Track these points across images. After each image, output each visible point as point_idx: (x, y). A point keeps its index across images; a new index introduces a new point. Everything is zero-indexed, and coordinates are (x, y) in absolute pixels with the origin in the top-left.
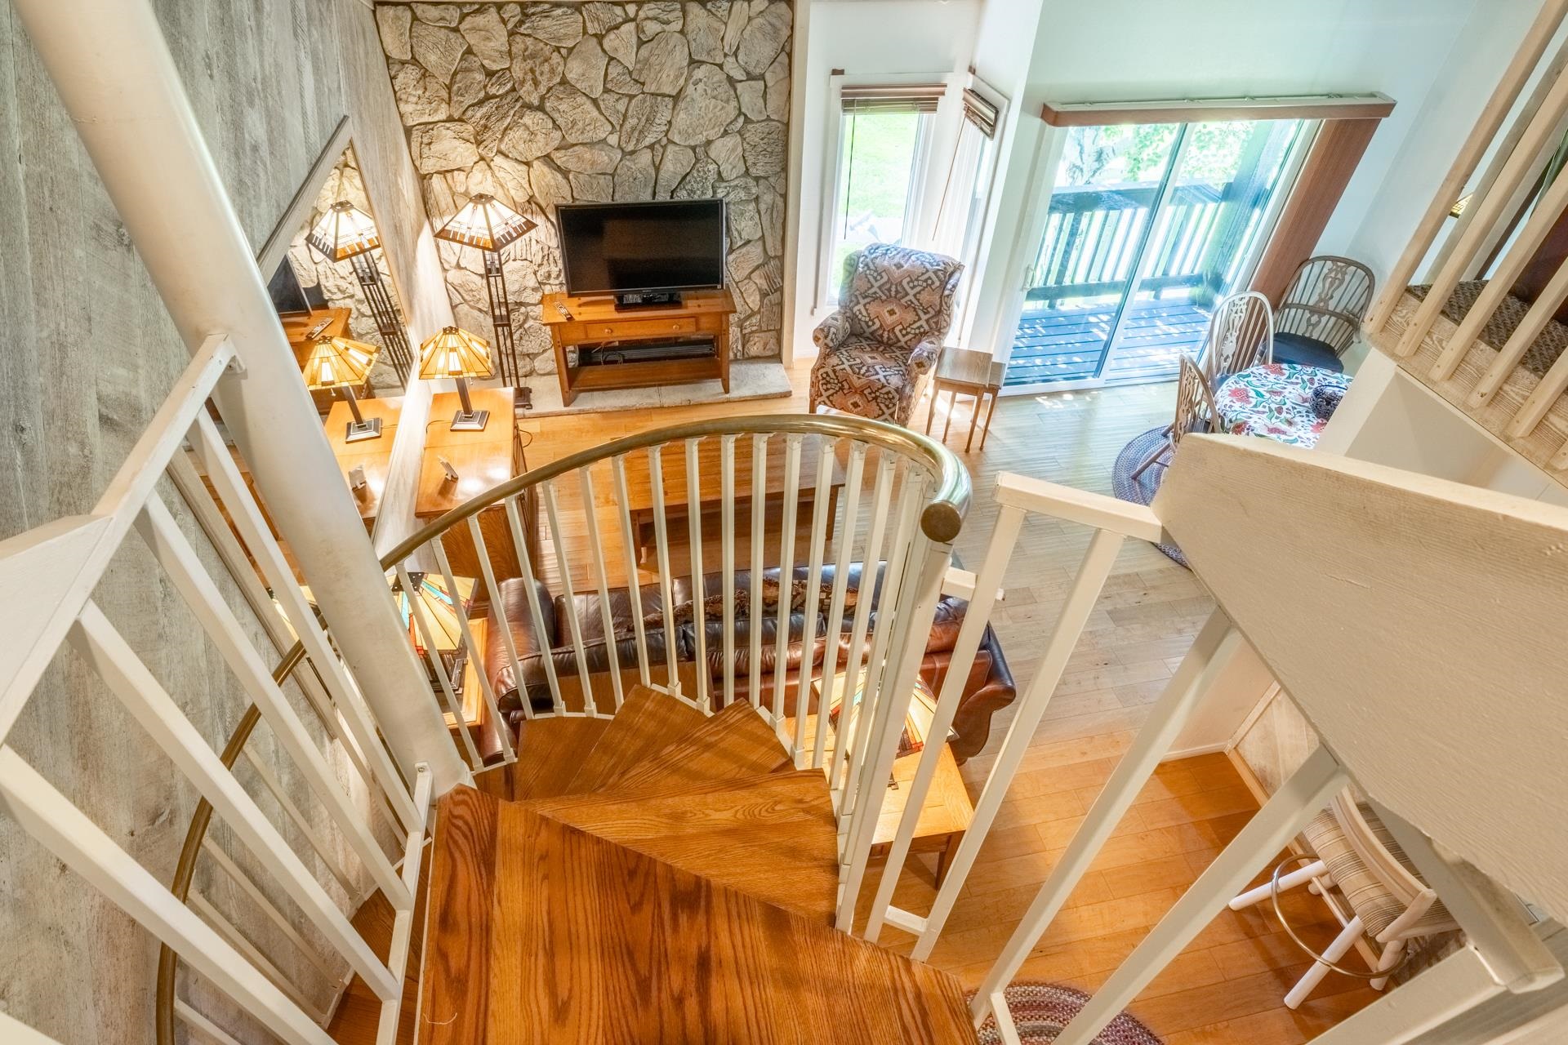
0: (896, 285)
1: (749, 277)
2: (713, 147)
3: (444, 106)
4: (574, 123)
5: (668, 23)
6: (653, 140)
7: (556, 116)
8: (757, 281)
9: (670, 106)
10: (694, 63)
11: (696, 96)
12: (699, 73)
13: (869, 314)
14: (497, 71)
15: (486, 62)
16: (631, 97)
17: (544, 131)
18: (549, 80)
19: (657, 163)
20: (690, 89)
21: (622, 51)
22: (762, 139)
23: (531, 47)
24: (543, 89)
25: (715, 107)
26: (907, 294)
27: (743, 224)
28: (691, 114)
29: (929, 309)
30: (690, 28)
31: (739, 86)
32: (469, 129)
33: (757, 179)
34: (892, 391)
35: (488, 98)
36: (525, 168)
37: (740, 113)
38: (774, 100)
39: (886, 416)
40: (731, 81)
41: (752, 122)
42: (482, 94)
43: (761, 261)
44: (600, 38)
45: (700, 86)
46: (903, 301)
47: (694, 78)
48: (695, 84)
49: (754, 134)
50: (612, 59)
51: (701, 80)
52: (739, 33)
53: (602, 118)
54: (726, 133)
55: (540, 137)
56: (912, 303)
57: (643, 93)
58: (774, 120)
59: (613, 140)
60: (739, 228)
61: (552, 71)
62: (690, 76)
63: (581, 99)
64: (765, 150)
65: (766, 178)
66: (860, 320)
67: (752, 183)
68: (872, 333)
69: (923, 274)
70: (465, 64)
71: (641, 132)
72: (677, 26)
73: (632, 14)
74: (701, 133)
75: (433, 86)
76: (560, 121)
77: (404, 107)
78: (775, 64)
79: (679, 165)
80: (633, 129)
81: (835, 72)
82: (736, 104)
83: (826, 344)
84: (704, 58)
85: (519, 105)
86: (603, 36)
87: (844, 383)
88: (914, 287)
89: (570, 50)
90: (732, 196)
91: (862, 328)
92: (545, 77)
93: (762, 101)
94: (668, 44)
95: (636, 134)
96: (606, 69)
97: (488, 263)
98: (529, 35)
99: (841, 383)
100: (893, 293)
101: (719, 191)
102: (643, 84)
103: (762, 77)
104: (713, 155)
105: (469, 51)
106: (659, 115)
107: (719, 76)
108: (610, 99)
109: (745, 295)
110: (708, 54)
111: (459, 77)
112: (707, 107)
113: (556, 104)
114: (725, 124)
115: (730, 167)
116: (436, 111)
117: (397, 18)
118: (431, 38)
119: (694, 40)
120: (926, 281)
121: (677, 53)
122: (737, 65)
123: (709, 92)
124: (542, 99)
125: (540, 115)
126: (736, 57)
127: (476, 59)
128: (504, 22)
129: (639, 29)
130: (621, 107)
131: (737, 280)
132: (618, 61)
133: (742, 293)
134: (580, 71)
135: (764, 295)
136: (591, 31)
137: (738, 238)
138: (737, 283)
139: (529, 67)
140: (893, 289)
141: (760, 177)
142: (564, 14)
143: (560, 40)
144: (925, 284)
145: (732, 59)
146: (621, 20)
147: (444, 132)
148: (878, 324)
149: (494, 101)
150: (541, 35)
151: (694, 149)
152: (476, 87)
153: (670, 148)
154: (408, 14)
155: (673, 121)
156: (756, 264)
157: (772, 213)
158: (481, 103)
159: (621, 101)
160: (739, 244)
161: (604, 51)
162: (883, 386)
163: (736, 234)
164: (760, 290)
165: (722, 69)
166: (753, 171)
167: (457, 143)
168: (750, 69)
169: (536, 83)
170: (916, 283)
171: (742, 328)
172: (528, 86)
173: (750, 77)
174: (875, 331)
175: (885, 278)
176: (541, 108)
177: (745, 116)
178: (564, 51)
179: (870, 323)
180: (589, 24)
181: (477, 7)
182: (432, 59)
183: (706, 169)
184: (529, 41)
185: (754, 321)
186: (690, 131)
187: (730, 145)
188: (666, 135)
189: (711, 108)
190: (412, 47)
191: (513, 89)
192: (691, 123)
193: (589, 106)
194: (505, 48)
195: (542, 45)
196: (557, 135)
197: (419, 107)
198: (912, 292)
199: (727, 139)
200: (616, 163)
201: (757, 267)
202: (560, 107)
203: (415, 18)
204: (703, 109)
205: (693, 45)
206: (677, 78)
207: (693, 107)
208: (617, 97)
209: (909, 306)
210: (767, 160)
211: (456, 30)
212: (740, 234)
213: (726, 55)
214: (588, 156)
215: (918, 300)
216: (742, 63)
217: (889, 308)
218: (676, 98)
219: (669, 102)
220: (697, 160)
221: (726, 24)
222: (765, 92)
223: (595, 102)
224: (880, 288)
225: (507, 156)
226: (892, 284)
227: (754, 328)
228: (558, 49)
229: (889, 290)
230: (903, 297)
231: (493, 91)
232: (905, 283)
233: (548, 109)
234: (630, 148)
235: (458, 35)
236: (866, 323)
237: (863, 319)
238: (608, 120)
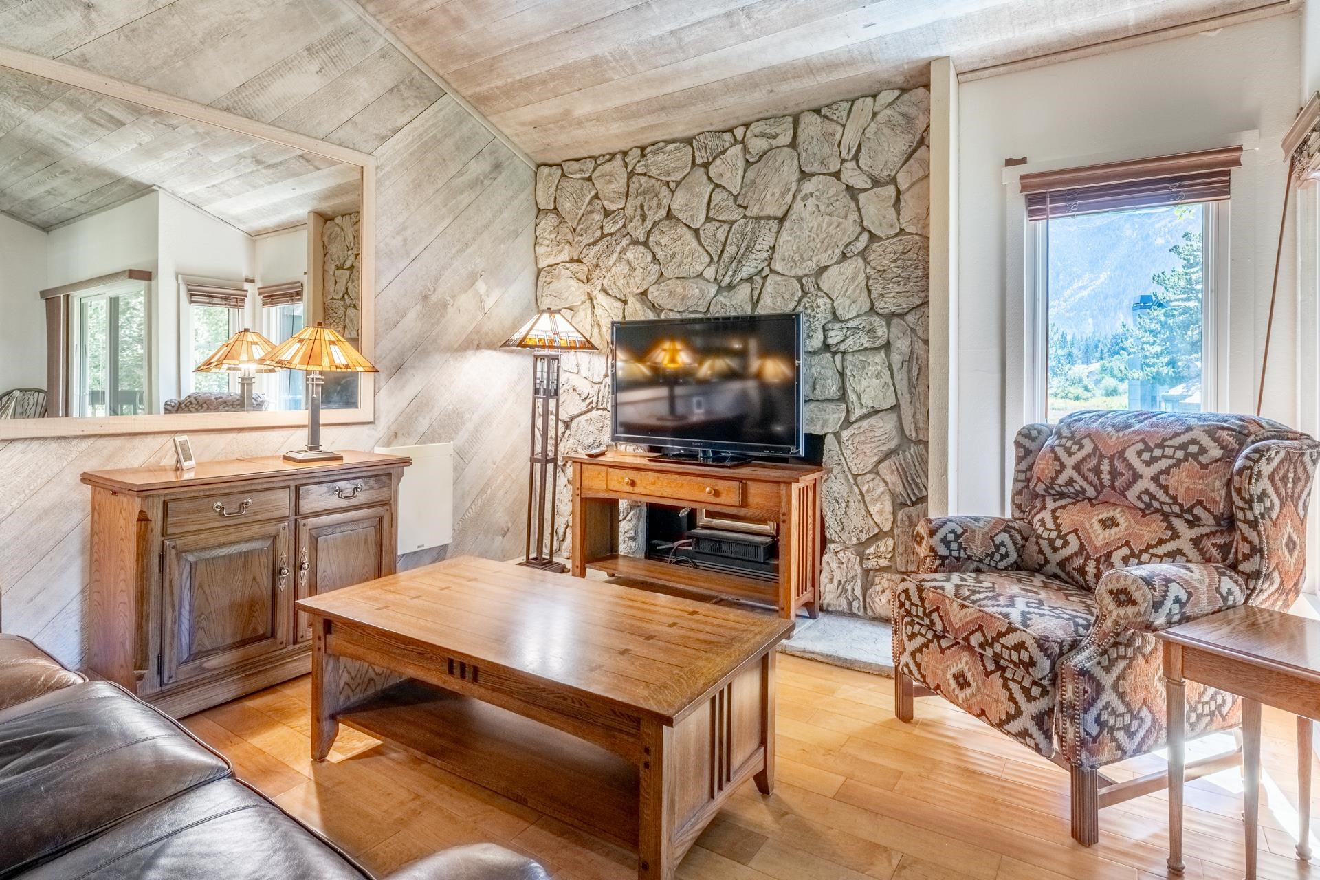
0: (1112, 459)
1: (875, 471)
2: (825, 275)
3: (567, 246)
4: (673, 256)
5: (775, 137)
6: (752, 271)
7: (656, 249)
8: (888, 479)
9: (774, 229)
10: (804, 176)
11: (806, 214)
12: (809, 186)
13: (1058, 526)
14: (614, 212)
15: (606, 203)
16: (733, 222)
17: (642, 265)
18: (656, 213)
19: (755, 298)
20: (798, 204)
21: (727, 175)
22: (895, 261)
23: (644, 185)
24: (648, 224)
25: (829, 225)
26: (1136, 477)
27: (864, 383)
28: (799, 237)
29: (1198, 511)
30: (802, 137)
31: (862, 197)
32: (581, 270)
33: (889, 317)
34: (1030, 643)
35: (603, 236)
36: (620, 304)
37: (864, 229)
38: (910, 205)
39: (1025, 722)
40: (852, 191)
41: (880, 239)
42: (598, 234)
43: (893, 445)
44: (706, 166)
45: (811, 202)
46: (1132, 494)
47: (803, 193)
48: (804, 199)
49: (881, 256)
50: (717, 186)
51: (811, 194)
52: (860, 133)
53: (701, 249)
54: (844, 256)
55: (638, 272)
56: (1153, 497)
57: (745, 217)
58: (910, 234)
59: (710, 273)
60: (857, 388)
61: (659, 206)
62: (798, 190)
63: (682, 230)
64: (899, 276)
65: (901, 316)
66: (1039, 537)
67: (877, 321)
68: (1062, 564)
69: (1176, 435)
70: (590, 208)
71: (740, 261)
72: (786, 138)
73: (739, 138)
74: (811, 259)
75: (564, 229)
76: (660, 255)
77: (541, 250)
78: (911, 161)
79: (780, 299)
80: (732, 259)
81: (1010, 162)
82: (856, 218)
83: (933, 549)
84: (816, 168)
85: (625, 242)
86: (709, 163)
87: (935, 616)
88: (1154, 460)
89: (678, 183)
90: (849, 342)
91: (1041, 552)
92: (651, 212)
93: (893, 211)
94: (776, 160)
95: (734, 265)
96: (711, 196)
97: (538, 381)
98: (644, 174)
99: (928, 615)
100: (1106, 477)
101: (831, 334)
102: (745, 208)
103: (893, 180)
104: (825, 287)
105: (596, 197)
106: (760, 239)
107: (836, 188)
108: (711, 227)
109: (867, 499)
110: (822, 163)
111: (583, 219)
112: (820, 226)
113: (658, 238)
114: (841, 244)
115: (848, 302)
116: (560, 252)
117: (550, 175)
118: (569, 189)
119: (806, 151)
120: (1183, 447)
121: (785, 168)
122: (860, 172)
123: (822, 208)
124: (649, 233)
125: (641, 249)
126: (857, 161)
127: (599, 202)
128: (626, 166)
129: (746, 150)
130: (721, 235)
131: (855, 471)
132: (724, 188)
133: (862, 494)
134: (684, 201)
135: (898, 505)
136: (699, 161)
137: (856, 403)
138: (855, 476)
139: (638, 204)
140: (1105, 467)
141: (893, 315)
142: (676, 148)
143: (669, 174)
144: (1180, 454)
145: (851, 165)
146: (728, 145)
147: (563, 271)
148: (1074, 545)
149: (605, 239)
150: (654, 172)
151: (800, 279)
152: (594, 227)
153: (772, 278)
154: (559, 172)
155: (777, 247)
156: (885, 448)
157: (909, 371)
158: (595, 243)
159: (721, 229)
160: (858, 412)
161: (710, 179)
162: (1011, 629)
163: (852, 397)
164: (893, 496)
165: (839, 179)
166: (879, 305)
167: (571, 282)
168: (876, 173)
169: (644, 218)
170: (1157, 452)
171: (863, 558)
172: (637, 221)
173: (876, 183)
174: (1068, 559)
175: (1088, 447)
176: (646, 244)
177: (870, 232)
178: (672, 185)
179: (1059, 543)
180: (697, 154)
181: (608, 157)
182: (566, 206)
183: (815, 304)
184: (643, 179)
185: (883, 548)
186: (797, 257)
187: (849, 272)
188: (769, 264)
189: (824, 226)
190: (555, 198)
191: (624, 226)
192: (798, 248)
193: (689, 236)
194: (624, 190)
195: (653, 181)
196: (655, 268)
197: (549, 249)
198: (1147, 472)
199: (845, 264)
200: (709, 298)
201: (889, 455)
202: (662, 241)
203: (563, 175)
204: (814, 230)
205: (804, 155)
206: (783, 195)
207: (801, 228)
208: (717, 224)
209: (1149, 506)
210: (899, 289)
211: (589, 179)
212: (859, 398)
213: (843, 161)
214: (679, 290)
215: (1165, 489)
216: (866, 169)
217: (1104, 516)
218: (782, 220)
219: (774, 225)
220: (805, 293)
221: (844, 126)
222: (898, 200)
223: (696, 232)
224: (1077, 468)
225: (607, 293)
226: (1102, 457)
227: (883, 563)
228: (668, 183)
229: (1097, 471)
230: (1130, 485)
231: (606, 230)
232: (1131, 454)
233: (651, 244)
234: (726, 280)
235: (590, 183)
236: (1051, 542)
237: (1046, 534)
238: (707, 251)
